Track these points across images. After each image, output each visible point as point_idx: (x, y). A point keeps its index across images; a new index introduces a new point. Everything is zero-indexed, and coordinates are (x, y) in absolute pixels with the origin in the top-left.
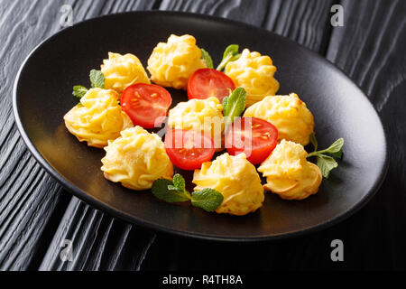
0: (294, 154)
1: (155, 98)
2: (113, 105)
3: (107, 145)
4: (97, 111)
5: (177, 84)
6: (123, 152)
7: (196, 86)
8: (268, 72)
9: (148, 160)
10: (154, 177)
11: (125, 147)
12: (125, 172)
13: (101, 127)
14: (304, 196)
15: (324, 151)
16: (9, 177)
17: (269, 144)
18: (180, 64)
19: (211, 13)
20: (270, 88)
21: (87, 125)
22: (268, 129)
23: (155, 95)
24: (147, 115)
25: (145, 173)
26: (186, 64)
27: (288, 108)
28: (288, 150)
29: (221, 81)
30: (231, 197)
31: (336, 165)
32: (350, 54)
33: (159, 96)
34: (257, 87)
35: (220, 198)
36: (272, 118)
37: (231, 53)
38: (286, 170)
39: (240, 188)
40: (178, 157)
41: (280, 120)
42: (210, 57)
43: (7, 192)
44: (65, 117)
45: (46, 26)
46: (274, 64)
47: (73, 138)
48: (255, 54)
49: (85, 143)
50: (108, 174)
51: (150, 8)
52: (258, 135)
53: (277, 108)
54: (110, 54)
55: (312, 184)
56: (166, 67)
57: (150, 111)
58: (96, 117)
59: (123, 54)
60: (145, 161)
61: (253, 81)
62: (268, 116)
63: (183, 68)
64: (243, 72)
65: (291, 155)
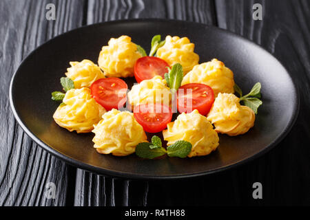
0: (231, 102)
1: (115, 87)
2: (89, 99)
3: (93, 128)
4: (78, 106)
5: (125, 74)
6: (109, 130)
7: (140, 71)
8: (189, 49)
9: (129, 131)
10: (135, 143)
11: (110, 126)
12: (114, 145)
13: (84, 117)
14: (246, 130)
15: (248, 95)
16: (26, 171)
17: (209, 99)
18: (124, 58)
19: (126, 17)
20: (194, 60)
21: (73, 118)
22: (204, 89)
23: (113, 85)
24: (113, 100)
25: (129, 142)
26: (128, 57)
27: (214, 70)
28: (226, 99)
29: (157, 64)
30: (197, 143)
31: (261, 103)
32: (236, 24)
33: (117, 85)
34: (185, 61)
35: (189, 146)
36: (204, 80)
37: (156, 42)
38: (229, 115)
39: (201, 135)
40: (148, 124)
41: (211, 81)
42: (142, 49)
43: (28, 181)
44: (54, 117)
45: (10, 56)
46: (191, 42)
47: (64, 130)
48: (175, 38)
49: (75, 132)
50: (100, 149)
51: (80, 25)
52: (199, 95)
53: (206, 73)
54: (71, 63)
55: (249, 120)
56: (114, 63)
57: (114, 97)
58: (79, 110)
59: (80, 61)
60: (127, 133)
61: (180, 58)
62: (200, 80)
63: (127, 61)
64: (171, 53)
65: (229, 103)
